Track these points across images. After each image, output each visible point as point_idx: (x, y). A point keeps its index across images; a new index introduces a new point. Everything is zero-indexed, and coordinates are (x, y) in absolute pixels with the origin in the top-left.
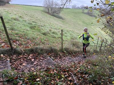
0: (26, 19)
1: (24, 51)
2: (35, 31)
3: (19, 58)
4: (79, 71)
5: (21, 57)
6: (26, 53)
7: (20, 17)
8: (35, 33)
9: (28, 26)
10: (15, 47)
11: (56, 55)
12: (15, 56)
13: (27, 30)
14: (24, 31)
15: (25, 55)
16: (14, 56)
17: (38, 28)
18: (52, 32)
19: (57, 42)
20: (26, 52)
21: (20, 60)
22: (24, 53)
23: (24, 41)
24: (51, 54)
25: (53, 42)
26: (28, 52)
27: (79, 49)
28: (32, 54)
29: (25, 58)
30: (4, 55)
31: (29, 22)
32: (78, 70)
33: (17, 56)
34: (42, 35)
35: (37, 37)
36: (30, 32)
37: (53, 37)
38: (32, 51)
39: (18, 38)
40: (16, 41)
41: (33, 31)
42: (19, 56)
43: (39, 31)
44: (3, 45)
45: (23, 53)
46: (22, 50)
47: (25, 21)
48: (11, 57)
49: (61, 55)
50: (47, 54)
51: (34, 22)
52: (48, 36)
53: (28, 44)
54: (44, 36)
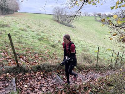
0: (34, 29)
1: (30, 68)
2: (43, 43)
3: (25, 77)
4: (91, 93)
5: (28, 75)
6: (33, 71)
7: (28, 27)
8: (43, 45)
9: (36, 37)
10: (22, 64)
12: (21, 74)
13: (35, 42)
14: (31, 44)
15: (31, 73)
16: (19, 75)
17: (46, 40)
20: (33, 69)
21: (26, 78)
22: (31, 71)
23: (31, 56)
24: (59, 70)
26: (35, 70)
27: (92, 64)
28: (39, 71)
29: (32, 76)
30: (10, 74)
31: (37, 32)
32: (89, 91)
33: (23, 75)
34: (51, 47)
35: (45, 51)
36: (38, 45)
38: (39, 68)
39: (25, 53)
40: (23, 56)
41: (41, 43)
42: (25, 74)
43: (47, 43)
44: (9, 62)
45: (29, 71)
46: (29, 67)
47: (33, 32)
48: (17, 75)
50: (55, 71)
51: (42, 32)
52: (57, 48)
53: (35, 60)
54: (52, 48)
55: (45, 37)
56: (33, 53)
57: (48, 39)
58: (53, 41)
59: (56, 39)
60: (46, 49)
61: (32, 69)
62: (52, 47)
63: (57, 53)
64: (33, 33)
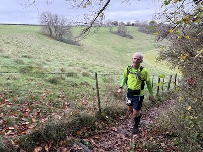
1: (16, 144)
2: (34, 78)
6: (25, 148)
8: (33, 83)
11: (92, 130)
13: (15, 79)
14: (7, 84)
17: (37, 70)
18: (67, 73)
19: (83, 95)
20: (23, 144)
22: (18, 150)
23: (13, 112)
24: (80, 130)
25: (76, 97)
31: (16, 58)
34: (49, 84)
35: (40, 93)
36: (23, 83)
37: (72, 86)
41: (28, 77)
43: (40, 76)
46: (13, 143)
47: (7, 57)
49: (101, 126)
50: (73, 135)
51: (25, 57)
52: (61, 84)
53: (23, 119)
54: (53, 85)
55: (34, 66)
56: (16, 102)
57: (40, 69)
58: (50, 70)
59: (55, 68)
60: (40, 89)
61: (21, 146)
62: (52, 83)
63: (66, 93)
64: (6, 59)
